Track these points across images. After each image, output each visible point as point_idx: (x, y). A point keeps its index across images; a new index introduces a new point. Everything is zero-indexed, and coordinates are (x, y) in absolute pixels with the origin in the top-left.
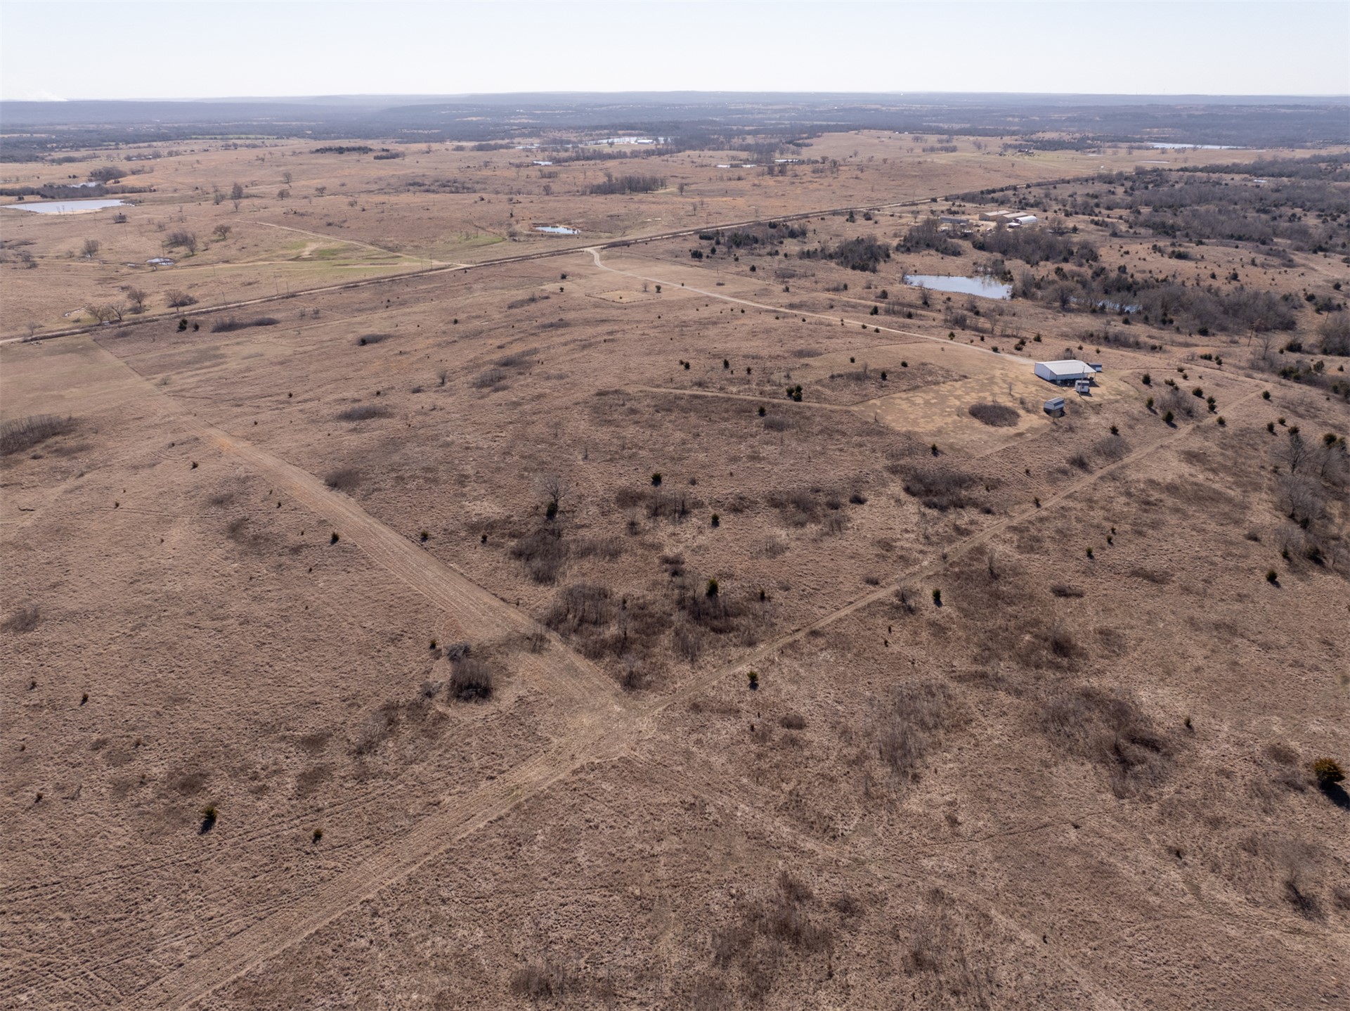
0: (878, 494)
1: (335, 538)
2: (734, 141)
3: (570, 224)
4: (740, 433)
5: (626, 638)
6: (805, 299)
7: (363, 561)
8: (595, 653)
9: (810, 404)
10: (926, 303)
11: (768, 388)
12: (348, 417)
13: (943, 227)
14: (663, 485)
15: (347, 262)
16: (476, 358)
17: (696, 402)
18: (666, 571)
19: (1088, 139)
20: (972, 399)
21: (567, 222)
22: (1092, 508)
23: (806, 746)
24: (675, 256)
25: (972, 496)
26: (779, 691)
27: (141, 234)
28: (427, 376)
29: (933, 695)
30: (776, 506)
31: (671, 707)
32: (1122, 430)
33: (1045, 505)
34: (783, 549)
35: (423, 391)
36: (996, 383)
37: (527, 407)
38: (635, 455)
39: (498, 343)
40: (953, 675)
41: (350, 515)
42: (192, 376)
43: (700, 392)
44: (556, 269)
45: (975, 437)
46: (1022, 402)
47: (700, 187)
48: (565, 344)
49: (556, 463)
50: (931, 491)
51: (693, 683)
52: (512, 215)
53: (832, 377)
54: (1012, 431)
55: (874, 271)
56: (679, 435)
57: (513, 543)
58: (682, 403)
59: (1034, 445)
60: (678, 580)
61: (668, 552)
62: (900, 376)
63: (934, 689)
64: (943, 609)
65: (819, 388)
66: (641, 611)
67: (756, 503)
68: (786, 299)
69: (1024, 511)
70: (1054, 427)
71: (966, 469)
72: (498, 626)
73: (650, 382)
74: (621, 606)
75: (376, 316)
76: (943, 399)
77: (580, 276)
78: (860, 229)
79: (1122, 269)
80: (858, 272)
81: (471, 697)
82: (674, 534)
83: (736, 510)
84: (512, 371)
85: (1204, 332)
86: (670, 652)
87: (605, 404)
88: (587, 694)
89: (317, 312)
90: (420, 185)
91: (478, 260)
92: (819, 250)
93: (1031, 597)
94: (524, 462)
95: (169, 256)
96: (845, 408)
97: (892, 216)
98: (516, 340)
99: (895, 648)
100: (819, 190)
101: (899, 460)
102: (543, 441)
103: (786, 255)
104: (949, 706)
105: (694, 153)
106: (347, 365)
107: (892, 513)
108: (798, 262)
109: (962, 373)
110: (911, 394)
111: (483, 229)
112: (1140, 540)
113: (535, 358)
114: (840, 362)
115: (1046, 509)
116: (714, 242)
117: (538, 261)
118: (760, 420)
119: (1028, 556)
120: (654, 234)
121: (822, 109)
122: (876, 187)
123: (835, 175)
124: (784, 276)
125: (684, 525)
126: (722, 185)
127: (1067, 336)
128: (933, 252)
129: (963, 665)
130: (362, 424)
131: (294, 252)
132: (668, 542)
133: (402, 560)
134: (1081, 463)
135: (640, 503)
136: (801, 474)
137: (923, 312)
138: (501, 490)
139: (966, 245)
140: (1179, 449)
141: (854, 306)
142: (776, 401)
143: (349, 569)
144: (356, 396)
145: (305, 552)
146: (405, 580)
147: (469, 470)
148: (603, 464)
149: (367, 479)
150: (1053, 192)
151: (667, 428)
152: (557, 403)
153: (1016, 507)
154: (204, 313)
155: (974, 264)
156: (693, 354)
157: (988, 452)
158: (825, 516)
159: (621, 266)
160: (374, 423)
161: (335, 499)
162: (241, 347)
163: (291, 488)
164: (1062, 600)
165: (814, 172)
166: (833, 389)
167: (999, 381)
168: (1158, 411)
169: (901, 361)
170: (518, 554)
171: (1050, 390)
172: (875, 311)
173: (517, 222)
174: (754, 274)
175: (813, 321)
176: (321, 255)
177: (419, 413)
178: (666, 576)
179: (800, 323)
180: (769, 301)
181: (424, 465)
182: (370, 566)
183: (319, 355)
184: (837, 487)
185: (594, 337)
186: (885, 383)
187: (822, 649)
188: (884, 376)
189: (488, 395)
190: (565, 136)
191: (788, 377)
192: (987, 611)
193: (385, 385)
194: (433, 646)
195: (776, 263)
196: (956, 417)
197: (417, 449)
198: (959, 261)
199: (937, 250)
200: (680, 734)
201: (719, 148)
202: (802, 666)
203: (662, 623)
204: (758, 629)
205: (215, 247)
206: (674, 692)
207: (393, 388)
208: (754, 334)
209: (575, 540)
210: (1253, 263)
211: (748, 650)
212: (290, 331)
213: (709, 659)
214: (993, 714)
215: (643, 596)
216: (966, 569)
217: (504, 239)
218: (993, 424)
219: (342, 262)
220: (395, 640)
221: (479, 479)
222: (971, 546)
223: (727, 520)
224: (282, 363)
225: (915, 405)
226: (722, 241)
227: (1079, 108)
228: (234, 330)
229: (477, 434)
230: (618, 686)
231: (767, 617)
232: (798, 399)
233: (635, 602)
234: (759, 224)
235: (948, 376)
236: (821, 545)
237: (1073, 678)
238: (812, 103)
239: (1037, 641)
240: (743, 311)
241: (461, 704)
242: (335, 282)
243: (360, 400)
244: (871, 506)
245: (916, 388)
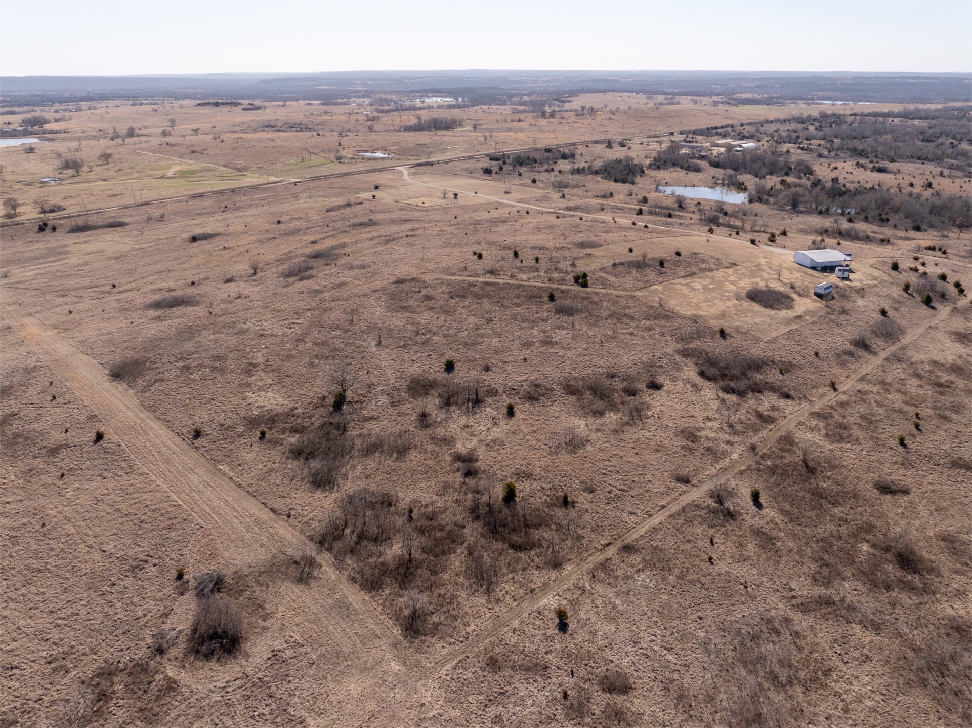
0: (674, 379)
1: (99, 437)
2: (514, 99)
3: (386, 150)
4: (532, 318)
5: (410, 561)
6: (578, 204)
7: (124, 464)
8: (371, 585)
9: (597, 290)
10: (680, 206)
11: (555, 275)
12: (157, 305)
13: (683, 151)
14: (456, 372)
15: (201, 179)
16: (290, 252)
17: (489, 288)
18: (458, 470)
19: (774, 98)
20: (746, 284)
21: (384, 150)
22: (888, 391)
23: (635, 722)
24: (470, 172)
25: (768, 380)
26: (594, 633)
27: (42, 161)
28: (243, 267)
29: (778, 633)
30: (572, 393)
31: (462, 664)
32: (891, 313)
33: (842, 388)
34: (584, 442)
35: (235, 281)
36: (764, 270)
37: (327, 295)
38: (428, 340)
39: (312, 239)
40: (794, 602)
41: (124, 408)
42: (33, 270)
43: (492, 279)
44: (372, 182)
45: (758, 320)
46: (793, 287)
47: (489, 126)
48: (372, 239)
49: (349, 350)
50: (726, 375)
51: (489, 624)
52: (340, 144)
53: (614, 265)
54: (791, 314)
55: (633, 183)
56: (472, 321)
57: (294, 440)
58: (476, 289)
59: (815, 328)
60: (471, 482)
61: (462, 447)
62: (676, 264)
63: (777, 624)
64: (765, 511)
65: (604, 275)
66: (429, 523)
67: (552, 390)
68: (563, 203)
69: (823, 396)
70: (829, 310)
71: (756, 352)
72: (262, 545)
73: (447, 271)
74: (406, 517)
75: (212, 219)
76: (720, 285)
77: (391, 187)
78: (617, 153)
79: (835, 180)
80: (620, 184)
81: (212, 652)
82: (467, 426)
83: (531, 398)
84: (320, 262)
85: (917, 229)
86: (461, 579)
87: (402, 292)
88: (359, 646)
89: (163, 216)
90: (273, 126)
91: (308, 176)
92: (587, 168)
93: (855, 496)
94: (317, 349)
95: (59, 176)
96: (630, 293)
97: (641, 144)
98: (328, 237)
99: (722, 567)
100: (581, 127)
101: (688, 343)
102: (338, 327)
103: (560, 172)
104: (800, 649)
105: (485, 108)
106: (174, 259)
107: (690, 399)
108: (570, 176)
109: (731, 261)
110: (689, 280)
111: (316, 154)
112: (947, 426)
113: (343, 251)
114: (620, 252)
115: (844, 393)
116: (501, 162)
117: (357, 177)
118: (550, 305)
119: (839, 445)
120: (453, 157)
121: (577, 80)
122: (625, 125)
123: (593, 117)
124: (560, 186)
125: (478, 416)
126: (506, 125)
127: (806, 232)
128: (678, 169)
129: (804, 589)
130: (168, 312)
131: (161, 173)
132: (461, 435)
133: (168, 461)
134: (862, 344)
135: (433, 392)
136: (595, 360)
137: (680, 214)
138: (288, 380)
139: (704, 164)
140: (946, 329)
141: (621, 209)
142: (564, 287)
143: (106, 474)
144: (173, 286)
145: (63, 453)
146: (165, 487)
147: (259, 358)
148: (395, 350)
149: (153, 369)
150: (762, 129)
151: (461, 314)
152: (356, 290)
153: (814, 391)
154: (66, 218)
155: (713, 178)
156: (485, 247)
157: (774, 334)
158: (623, 403)
159: (425, 180)
160: (178, 311)
161: (114, 391)
162: (87, 245)
163: (74, 379)
164: (888, 497)
165: (576, 115)
166: (617, 276)
167: (766, 268)
168: (914, 294)
169: (674, 251)
170: (297, 453)
171: (813, 276)
172: (640, 212)
173: (344, 149)
174: (535, 185)
175: (589, 219)
176: (182, 175)
177: (224, 301)
178: (458, 477)
179: (578, 221)
180: (549, 205)
181: (215, 353)
182: (130, 471)
183: (152, 251)
184: (632, 372)
185: (397, 233)
186: (663, 270)
187: (638, 571)
188: (662, 264)
189: (293, 283)
190: (389, 96)
191: (573, 265)
192: (813, 514)
193: (202, 276)
194: (180, 576)
195: (552, 177)
196: (735, 301)
197: (212, 337)
198: (700, 175)
199: (681, 168)
200: (473, 708)
201: (503, 103)
202: (618, 595)
203: (454, 538)
204: (563, 544)
205: (98, 170)
206: (467, 639)
207: (208, 279)
208: (539, 229)
209: (361, 435)
210: (942, 174)
211: (554, 574)
212: (134, 232)
213: (507, 587)
214: (854, 659)
215: (432, 503)
216: (778, 462)
217: (332, 162)
218: (772, 307)
219: (197, 179)
220: (136, 568)
221: (268, 367)
222: (778, 435)
223: (523, 410)
224: (117, 258)
225: (694, 290)
226: (508, 161)
227: (763, 79)
228: (86, 231)
229: (274, 321)
230: (397, 631)
231: (572, 527)
232: (585, 285)
233: (423, 510)
234: (537, 150)
235: (719, 264)
236: (623, 436)
237: (933, 602)
238: (570, 76)
239: (876, 552)
240: (527, 213)
241: (199, 664)
242: (186, 193)
243: (175, 290)
244: (668, 391)
245: (692, 274)
